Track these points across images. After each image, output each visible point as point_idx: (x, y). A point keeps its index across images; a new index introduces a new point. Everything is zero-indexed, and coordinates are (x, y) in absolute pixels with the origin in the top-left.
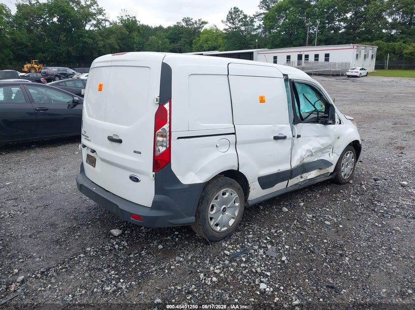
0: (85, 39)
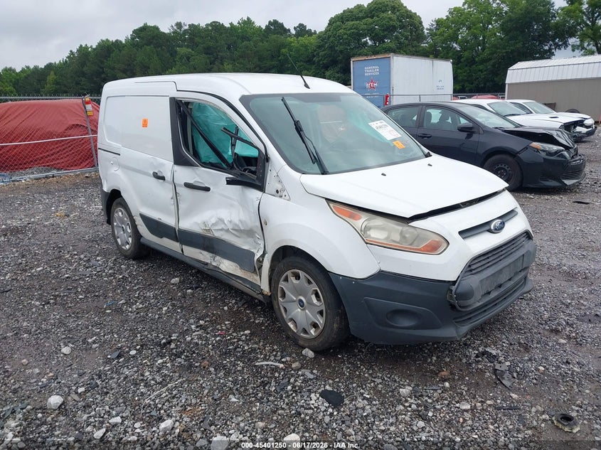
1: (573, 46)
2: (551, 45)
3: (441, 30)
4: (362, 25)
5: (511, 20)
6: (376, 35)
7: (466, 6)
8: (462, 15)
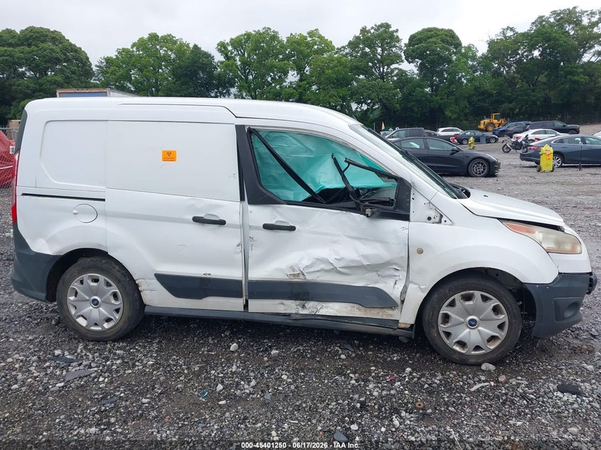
0: (576, 77)
1: (235, 95)
2: (216, 93)
3: (112, 68)
4: (17, 52)
5: (180, 67)
6: (37, 66)
7: (135, 49)
8: (131, 57)
